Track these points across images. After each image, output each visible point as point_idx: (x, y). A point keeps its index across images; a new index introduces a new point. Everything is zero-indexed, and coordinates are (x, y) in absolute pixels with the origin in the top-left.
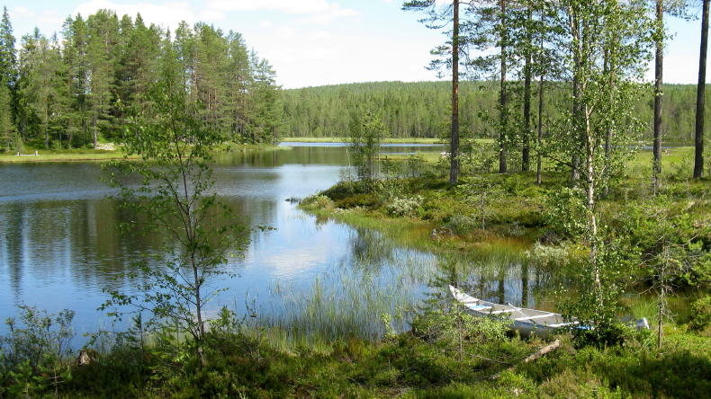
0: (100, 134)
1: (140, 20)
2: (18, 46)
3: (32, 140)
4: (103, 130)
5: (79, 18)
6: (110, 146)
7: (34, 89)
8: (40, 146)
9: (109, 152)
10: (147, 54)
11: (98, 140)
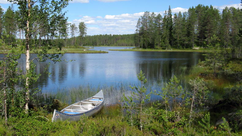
0: (195, 44)
1: (211, 7)
2: (173, 17)
3: (174, 46)
4: (196, 42)
5: (193, 8)
6: (197, 48)
7: (175, 30)
8: (176, 48)
9: (197, 50)
10: (210, 18)
11: (194, 46)
